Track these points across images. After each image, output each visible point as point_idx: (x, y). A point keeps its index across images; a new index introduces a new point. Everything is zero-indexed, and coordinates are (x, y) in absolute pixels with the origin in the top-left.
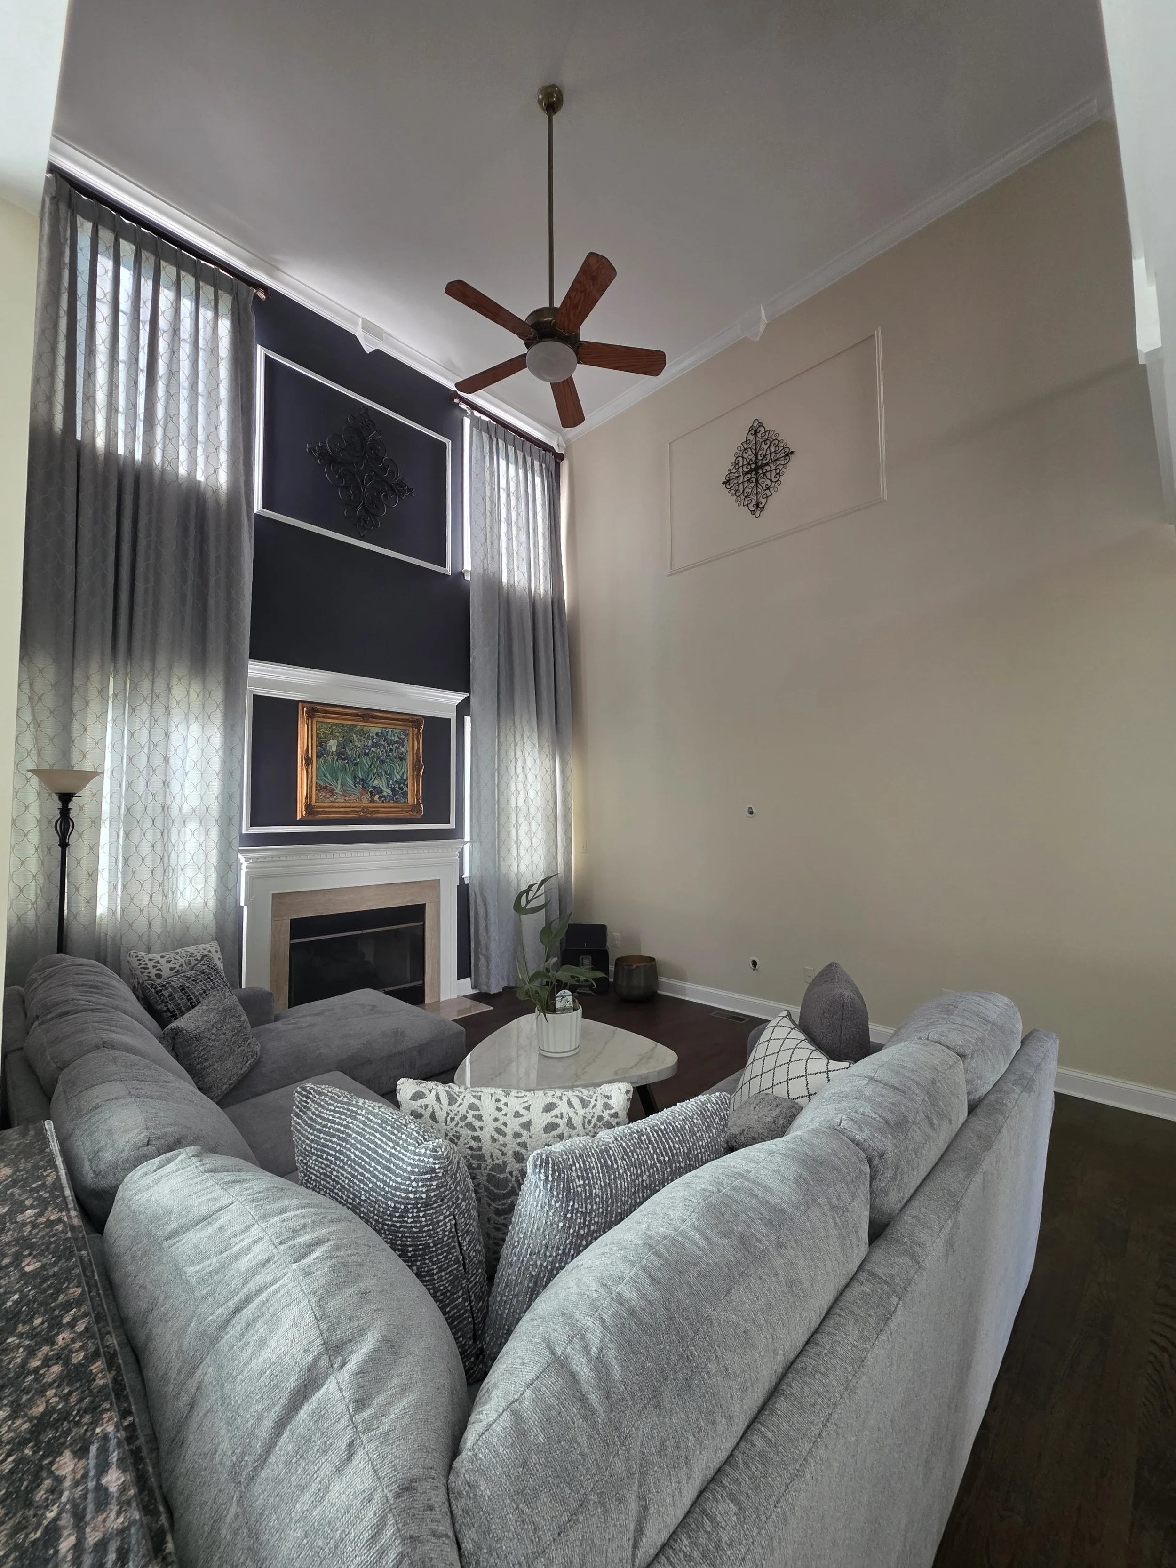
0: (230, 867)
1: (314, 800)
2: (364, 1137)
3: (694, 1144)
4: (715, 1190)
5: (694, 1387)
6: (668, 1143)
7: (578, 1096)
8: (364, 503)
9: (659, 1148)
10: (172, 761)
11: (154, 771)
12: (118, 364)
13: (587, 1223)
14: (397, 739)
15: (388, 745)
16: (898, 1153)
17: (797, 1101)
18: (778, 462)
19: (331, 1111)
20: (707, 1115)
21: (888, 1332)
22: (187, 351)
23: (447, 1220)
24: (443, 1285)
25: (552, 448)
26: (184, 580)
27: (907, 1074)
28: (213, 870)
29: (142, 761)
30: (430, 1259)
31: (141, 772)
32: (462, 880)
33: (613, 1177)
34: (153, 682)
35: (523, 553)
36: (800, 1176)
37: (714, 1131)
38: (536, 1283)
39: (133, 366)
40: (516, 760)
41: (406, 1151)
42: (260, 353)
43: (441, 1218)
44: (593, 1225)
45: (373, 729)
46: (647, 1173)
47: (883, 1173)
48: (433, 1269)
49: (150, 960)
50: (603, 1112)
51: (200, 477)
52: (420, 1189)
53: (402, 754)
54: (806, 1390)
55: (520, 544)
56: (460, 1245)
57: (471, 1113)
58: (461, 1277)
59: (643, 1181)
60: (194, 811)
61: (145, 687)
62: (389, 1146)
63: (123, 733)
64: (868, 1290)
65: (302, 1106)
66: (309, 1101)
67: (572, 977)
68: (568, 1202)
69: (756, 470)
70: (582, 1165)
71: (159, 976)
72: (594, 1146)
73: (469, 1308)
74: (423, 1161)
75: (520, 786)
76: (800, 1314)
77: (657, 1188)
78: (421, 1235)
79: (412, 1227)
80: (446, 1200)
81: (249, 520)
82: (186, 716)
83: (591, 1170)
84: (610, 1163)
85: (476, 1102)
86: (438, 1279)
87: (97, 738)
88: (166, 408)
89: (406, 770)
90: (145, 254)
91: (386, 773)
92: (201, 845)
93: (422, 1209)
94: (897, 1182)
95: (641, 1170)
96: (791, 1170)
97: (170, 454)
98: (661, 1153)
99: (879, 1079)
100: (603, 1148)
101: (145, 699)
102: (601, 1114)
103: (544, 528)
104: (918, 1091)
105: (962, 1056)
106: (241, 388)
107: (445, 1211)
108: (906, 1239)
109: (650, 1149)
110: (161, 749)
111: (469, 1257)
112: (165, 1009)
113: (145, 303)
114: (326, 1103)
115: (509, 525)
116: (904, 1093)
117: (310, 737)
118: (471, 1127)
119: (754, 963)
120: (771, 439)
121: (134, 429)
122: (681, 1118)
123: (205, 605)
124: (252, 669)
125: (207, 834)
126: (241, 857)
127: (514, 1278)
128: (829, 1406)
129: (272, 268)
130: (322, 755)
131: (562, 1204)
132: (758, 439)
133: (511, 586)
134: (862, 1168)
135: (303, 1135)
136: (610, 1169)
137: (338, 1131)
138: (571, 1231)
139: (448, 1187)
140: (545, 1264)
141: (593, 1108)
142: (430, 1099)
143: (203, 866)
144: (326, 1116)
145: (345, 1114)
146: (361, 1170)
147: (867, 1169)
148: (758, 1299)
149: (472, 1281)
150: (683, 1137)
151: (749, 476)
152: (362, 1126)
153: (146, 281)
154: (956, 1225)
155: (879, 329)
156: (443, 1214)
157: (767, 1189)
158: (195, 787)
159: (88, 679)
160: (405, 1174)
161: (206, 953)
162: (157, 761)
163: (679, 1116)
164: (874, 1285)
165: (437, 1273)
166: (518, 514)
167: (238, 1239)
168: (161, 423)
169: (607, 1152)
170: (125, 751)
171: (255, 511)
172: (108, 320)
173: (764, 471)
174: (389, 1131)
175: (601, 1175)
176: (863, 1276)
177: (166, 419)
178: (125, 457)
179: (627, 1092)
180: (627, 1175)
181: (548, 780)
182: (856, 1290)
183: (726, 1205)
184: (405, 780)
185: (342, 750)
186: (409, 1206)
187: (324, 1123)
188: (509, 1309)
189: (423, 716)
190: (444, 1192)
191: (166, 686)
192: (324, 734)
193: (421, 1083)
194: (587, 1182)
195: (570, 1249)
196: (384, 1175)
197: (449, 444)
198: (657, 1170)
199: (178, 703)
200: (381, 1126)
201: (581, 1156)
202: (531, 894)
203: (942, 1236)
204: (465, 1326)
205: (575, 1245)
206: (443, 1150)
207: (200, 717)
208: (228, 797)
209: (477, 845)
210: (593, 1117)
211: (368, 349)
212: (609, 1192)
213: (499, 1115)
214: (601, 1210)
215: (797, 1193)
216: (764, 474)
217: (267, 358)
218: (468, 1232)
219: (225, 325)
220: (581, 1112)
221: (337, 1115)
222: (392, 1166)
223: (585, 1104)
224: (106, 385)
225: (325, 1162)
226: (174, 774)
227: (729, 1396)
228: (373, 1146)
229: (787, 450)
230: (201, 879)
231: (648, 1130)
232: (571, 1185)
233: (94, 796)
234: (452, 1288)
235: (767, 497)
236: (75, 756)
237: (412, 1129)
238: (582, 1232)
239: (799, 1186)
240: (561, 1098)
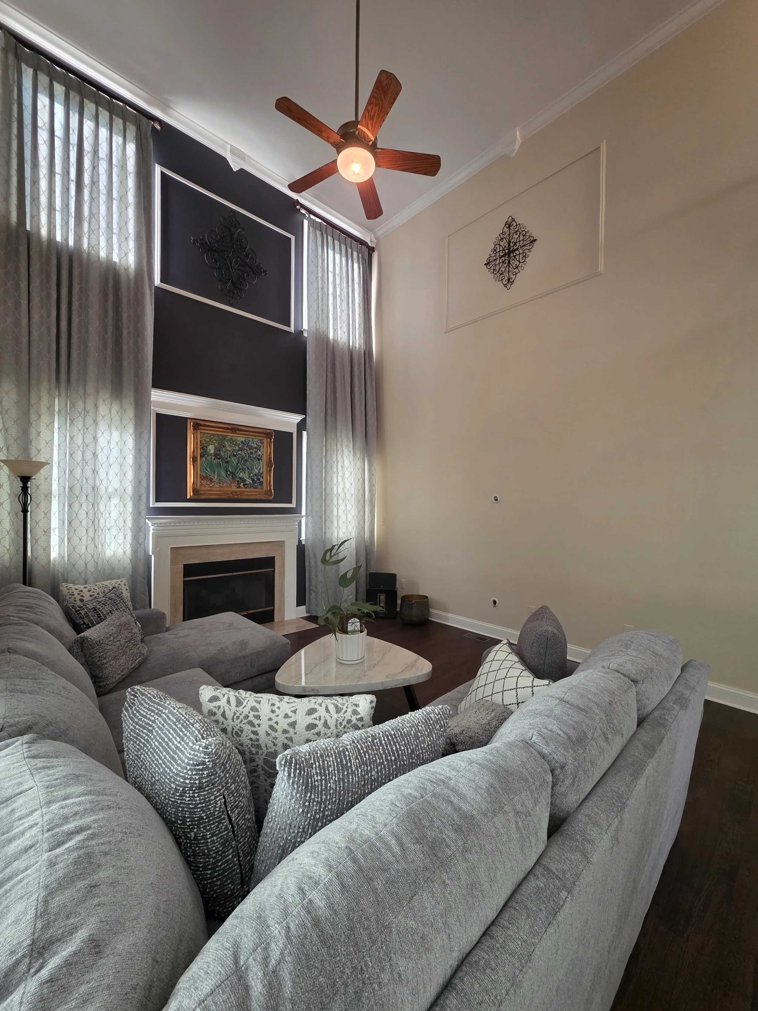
0: (140, 529)
1: (198, 486)
2: (162, 731)
3: (417, 746)
4: (418, 795)
5: (363, 999)
6: (396, 746)
7: (334, 704)
8: (232, 281)
9: (388, 749)
10: (99, 457)
11: (87, 463)
12: (55, 175)
13: (322, 810)
14: (256, 446)
15: (250, 449)
16: (577, 765)
17: (508, 707)
18: (525, 248)
19: (146, 708)
20: (430, 723)
21: (556, 925)
22: (105, 167)
23: (218, 799)
24: (215, 846)
25: (367, 243)
26: (105, 332)
27: (590, 697)
28: (129, 531)
29: (78, 456)
30: (205, 828)
31: (78, 464)
32: (300, 541)
33: (346, 773)
34: (85, 402)
35: (345, 318)
36: (492, 786)
37: (434, 735)
38: (283, 851)
39: (66, 178)
40: (338, 462)
41: (187, 746)
42: (158, 169)
43: (213, 798)
44: (327, 811)
45: (239, 439)
46: (376, 770)
47: (563, 781)
48: (207, 835)
49: (76, 589)
50: (351, 717)
51: (115, 259)
52: (194, 777)
53: (259, 456)
54: (476, 986)
55: (342, 311)
56: (229, 817)
57: (252, 713)
58: (231, 840)
59: (372, 776)
60: (116, 490)
61: (80, 405)
62: (176, 740)
63: (66, 437)
64: (542, 884)
65: (131, 702)
66: (135, 699)
67: (359, 610)
68: (306, 793)
69: (509, 254)
70: (321, 764)
71: (82, 600)
72: (334, 748)
73: (237, 862)
74: (196, 756)
75: (340, 479)
76: (478, 913)
77: (383, 781)
78: (196, 810)
79: (190, 804)
80: (216, 785)
81: (151, 290)
82: (109, 426)
83: (328, 768)
84: (344, 762)
85: (257, 705)
86: (211, 841)
87: (47, 440)
88: (90, 208)
89: (261, 467)
90: (72, 94)
91: (248, 469)
92: (121, 514)
93: (196, 791)
94: (574, 788)
95: (371, 767)
96: (484, 780)
97: (93, 242)
98: (389, 753)
99: (567, 700)
100: (341, 749)
101: (80, 414)
102: (350, 718)
103: (359, 300)
104: (597, 711)
105: (635, 682)
106: (144, 193)
107: (215, 793)
108: (578, 836)
109: (381, 750)
110: (91, 448)
111: (238, 825)
112: (82, 622)
113: (73, 131)
114: (145, 702)
115: (335, 298)
116: (586, 712)
117: (195, 443)
118: (251, 724)
119: (495, 602)
120: (521, 231)
121: (67, 223)
122: (408, 725)
123: (121, 349)
124: (153, 395)
125: (125, 506)
126: (149, 523)
127: (268, 845)
128: (494, 1004)
129: (165, 107)
130: (204, 455)
131: (301, 795)
132: (511, 231)
133: (335, 341)
134: (546, 778)
135: (127, 725)
136: (345, 767)
137: (148, 724)
138: (309, 815)
139: (218, 775)
140: (289, 838)
141: (344, 713)
142: (223, 702)
143: (123, 528)
144: (142, 712)
145: (153, 711)
146: (157, 757)
147: (549, 778)
148: (438, 904)
149: (241, 842)
150: (408, 741)
151: (504, 258)
152: (163, 722)
153: (74, 114)
154: (621, 822)
155: (605, 141)
156: (213, 795)
157: (462, 797)
158: (117, 475)
159: (40, 399)
160: (183, 765)
161: (117, 586)
162: (89, 456)
163: (408, 723)
164: (547, 880)
165: (210, 838)
166: (341, 290)
167: (21, 822)
168: (87, 219)
169: (344, 752)
170: (68, 449)
171: (156, 284)
172: (47, 143)
173: (515, 254)
174: (179, 728)
175: (336, 772)
176: (539, 870)
177: (90, 216)
178: (62, 243)
179: (371, 702)
180: (358, 771)
181: (359, 475)
182: (533, 883)
183: (425, 811)
184: (262, 474)
185: (218, 452)
186: (186, 789)
187: (140, 717)
188: (265, 867)
189: (274, 430)
190: (214, 779)
191: (94, 405)
192: (205, 441)
193: (218, 689)
194: (323, 778)
195: (308, 829)
196: (171, 763)
197: (293, 238)
198: (384, 766)
199: (103, 417)
200: (174, 723)
201: (322, 756)
202: (334, 551)
203: (609, 833)
204: (234, 876)
205: (313, 825)
206: (212, 747)
207: (119, 427)
208: (138, 482)
209: (310, 518)
210: (343, 720)
211: (235, 168)
212: (342, 785)
213: (273, 716)
214: (334, 799)
215: (487, 802)
216: (515, 257)
217: (163, 174)
218: (237, 807)
219: (131, 148)
220: (335, 716)
221: (149, 712)
222: (176, 756)
223: (338, 710)
224: (47, 191)
225: (138, 747)
226: (102, 465)
227: (400, 1000)
228: (166, 739)
229: (532, 238)
230: (121, 536)
231: (381, 735)
232: (310, 780)
233: (46, 479)
234: (223, 849)
235: (516, 274)
236: (33, 452)
237: (196, 728)
238: (318, 816)
239: (490, 794)
240: (321, 705)
